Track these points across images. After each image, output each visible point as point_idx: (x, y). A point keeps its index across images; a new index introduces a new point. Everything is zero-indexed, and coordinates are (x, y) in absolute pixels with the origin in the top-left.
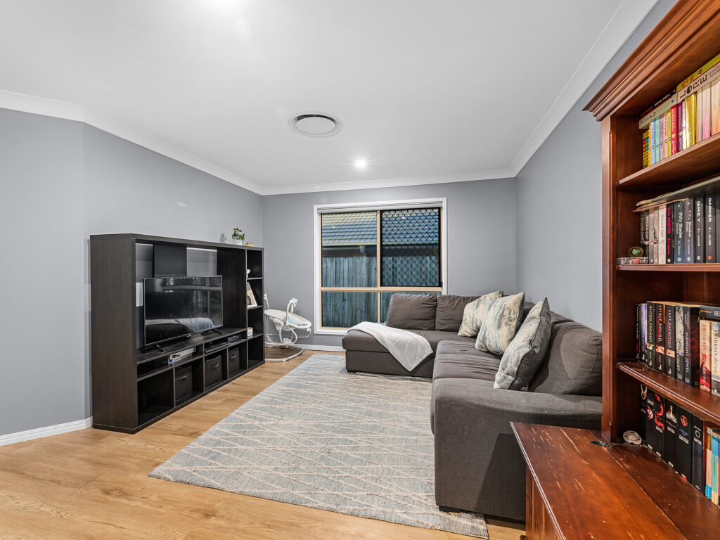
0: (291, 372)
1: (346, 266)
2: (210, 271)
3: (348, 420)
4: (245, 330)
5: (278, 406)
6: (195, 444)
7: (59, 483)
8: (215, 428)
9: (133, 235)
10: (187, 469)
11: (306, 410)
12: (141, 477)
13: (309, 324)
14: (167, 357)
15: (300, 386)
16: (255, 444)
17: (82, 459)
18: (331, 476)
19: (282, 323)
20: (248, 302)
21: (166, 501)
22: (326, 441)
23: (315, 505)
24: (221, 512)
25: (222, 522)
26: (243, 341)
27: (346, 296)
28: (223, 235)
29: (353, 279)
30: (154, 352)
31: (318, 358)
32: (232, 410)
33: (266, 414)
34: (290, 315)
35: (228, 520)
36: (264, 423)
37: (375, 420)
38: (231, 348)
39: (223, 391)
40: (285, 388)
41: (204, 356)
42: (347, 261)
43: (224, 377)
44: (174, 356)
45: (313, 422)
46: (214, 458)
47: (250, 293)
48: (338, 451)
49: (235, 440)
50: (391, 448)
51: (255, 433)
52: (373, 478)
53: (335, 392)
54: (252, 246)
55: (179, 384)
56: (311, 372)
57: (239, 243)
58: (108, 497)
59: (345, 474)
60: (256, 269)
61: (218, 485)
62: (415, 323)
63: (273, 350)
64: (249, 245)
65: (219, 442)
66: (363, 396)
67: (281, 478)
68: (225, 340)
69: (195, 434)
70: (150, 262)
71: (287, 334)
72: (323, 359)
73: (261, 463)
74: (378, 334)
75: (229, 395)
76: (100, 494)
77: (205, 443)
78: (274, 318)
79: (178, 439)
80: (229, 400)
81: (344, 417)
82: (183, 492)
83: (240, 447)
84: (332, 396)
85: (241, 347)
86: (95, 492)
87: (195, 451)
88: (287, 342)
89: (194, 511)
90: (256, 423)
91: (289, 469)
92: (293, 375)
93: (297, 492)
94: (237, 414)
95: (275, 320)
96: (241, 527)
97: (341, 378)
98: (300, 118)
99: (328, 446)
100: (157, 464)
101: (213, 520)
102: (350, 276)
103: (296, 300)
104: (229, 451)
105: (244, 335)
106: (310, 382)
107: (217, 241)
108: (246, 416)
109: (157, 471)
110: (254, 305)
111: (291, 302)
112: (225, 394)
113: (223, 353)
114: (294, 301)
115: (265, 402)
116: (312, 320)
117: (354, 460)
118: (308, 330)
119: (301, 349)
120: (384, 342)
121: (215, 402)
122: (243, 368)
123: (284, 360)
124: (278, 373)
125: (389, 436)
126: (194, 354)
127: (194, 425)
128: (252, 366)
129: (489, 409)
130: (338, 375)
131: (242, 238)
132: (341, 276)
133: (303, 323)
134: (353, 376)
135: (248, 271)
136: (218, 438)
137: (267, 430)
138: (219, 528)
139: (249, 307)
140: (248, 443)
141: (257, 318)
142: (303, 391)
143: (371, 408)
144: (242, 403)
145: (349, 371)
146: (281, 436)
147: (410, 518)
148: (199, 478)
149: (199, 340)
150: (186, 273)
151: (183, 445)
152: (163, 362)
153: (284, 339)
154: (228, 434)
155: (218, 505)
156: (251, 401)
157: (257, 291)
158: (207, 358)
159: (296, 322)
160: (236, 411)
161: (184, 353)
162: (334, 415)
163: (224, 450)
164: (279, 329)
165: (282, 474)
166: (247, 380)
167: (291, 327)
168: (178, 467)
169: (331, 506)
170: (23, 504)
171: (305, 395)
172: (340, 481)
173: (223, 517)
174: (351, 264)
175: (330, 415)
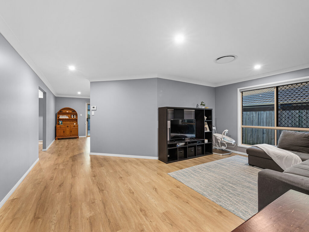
0: (222, 159)
1: (265, 116)
2: (193, 117)
3: (238, 181)
4: (204, 140)
5: (210, 169)
6: (180, 171)
7: (150, 169)
8: (187, 169)
9: (167, 107)
10: (176, 176)
11: (221, 173)
12: (165, 174)
13: (234, 141)
14: (176, 144)
15: (223, 165)
16: (198, 176)
17: (155, 166)
18: (219, 194)
19: (220, 139)
20: (205, 129)
21: (169, 180)
22: (223, 184)
23: (209, 198)
24: (181, 188)
25: (180, 190)
26: (203, 144)
27: (265, 132)
28: (198, 105)
29: (269, 122)
30: (173, 142)
31: (237, 157)
32: (194, 165)
33: (205, 170)
34: (224, 136)
35: (182, 190)
36: (203, 172)
37: (251, 185)
38: (198, 146)
39: (194, 159)
40: (216, 164)
41: (188, 146)
42: (265, 113)
43: (195, 155)
44: (178, 144)
45: (221, 177)
46: (184, 176)
47: (206, 126)
48: (226, 188)
49: (192, 173)
50: (252, 196)
51: (199, 174)
52: (236, 201)
53: (238, 171)
54: (208, 108)
55: (180, 153)
56: (231, 161)
57: (203, 107)
58: (158, 175)
59: (225, 195)
60: (210, 117)
61: (183, 182)
62: (297, 148)
63: (219, 150)
64: (207, 108)
65: (187, 172)
66: (252, 175)
67: (201, 187)
68: (196, 142)
69: (181, 168)
70: (173, 115)
71: (223, 144)
72: (239, 158)
73: (197, 182)
74: (266, 149)
75: (195, 161)
76: (157, 174)
77: (183, 171)
78: (217, 137)
79: (177, 168)
80: (195, 162)
81: (236, 180)
82: (174, 180)
83: (192, 176)
84: (235, 172)
85: (202, 146)
86: (156, 173)
87: (180, 172)
88: (223, 148)
89: (175, 185)
90: (201, 171)
91: (205, 187)
92: (222, 160)
93: (205, 193)
94: (196, 167)
95: (218, 138)
96: (185, 193)
97: (244, 166)
98: (218, 59)
99: (223, 186)
100: (170, 172)
101: (179, 189)
102: (268, 121)
103: (228, 130)
104: (189, 176)
105: (203, 141)
106: (228, 164)
107: (195, 107)
108: (198, 168)
109: (169, 173)
110: (208, 131)
111: (225, 131)
112: (194, 160)
113: (195, 146)
114: (227, 131)
115: (207, 166)
116: (236, 139)
117: (231, 193)
118: (233, 144)
119: (231, 152)
120: (269, 154)
121: (190, 162)
122: (203, 154)
123: (221, 154)
124: (216, 159)
125: (254, 192)
126: (185, 145)
127: (182, 166)
128: (206, 154)
129: (284, 183)
130: (244, 165)
131: (204, 105)
132: (262, 121)
133: (231, 141)
134: (252, 167)
135: (206, 118)
136: (187, 171)
137: (203, 174)
138: (179, 191)
139: (205, 131)
140: (196, 176)
141: (209, 136)
142: (223, 166)
143: (251, 180)
144: (199, 164)
145: (250, 165)
146: (207, 177)
147: (244, 217)
148: (179, 179)
149: (187, 140)
150: (184, 118)
151: (177, 170)
152: (175, 145)
153: (222, 146)
154: (190, 171)
155: (181, 186)
156: (202, 165)
157: (210, 126)
158: (189, 147)
159: (228, 140)
160: (196, 166)
161: (181, 144)
162: (232, 178)
163: (188, 175)
164: (219, 142)
165: (202, 187)
166: (204, 158)
167: (225, 141)
168: (174, 174)
169: (214, 201)
170: (144, 170)
171: (223, 168)
172: (222, 196)
173: (181, 189)
174: (268, 115)
175: (230, 177)
